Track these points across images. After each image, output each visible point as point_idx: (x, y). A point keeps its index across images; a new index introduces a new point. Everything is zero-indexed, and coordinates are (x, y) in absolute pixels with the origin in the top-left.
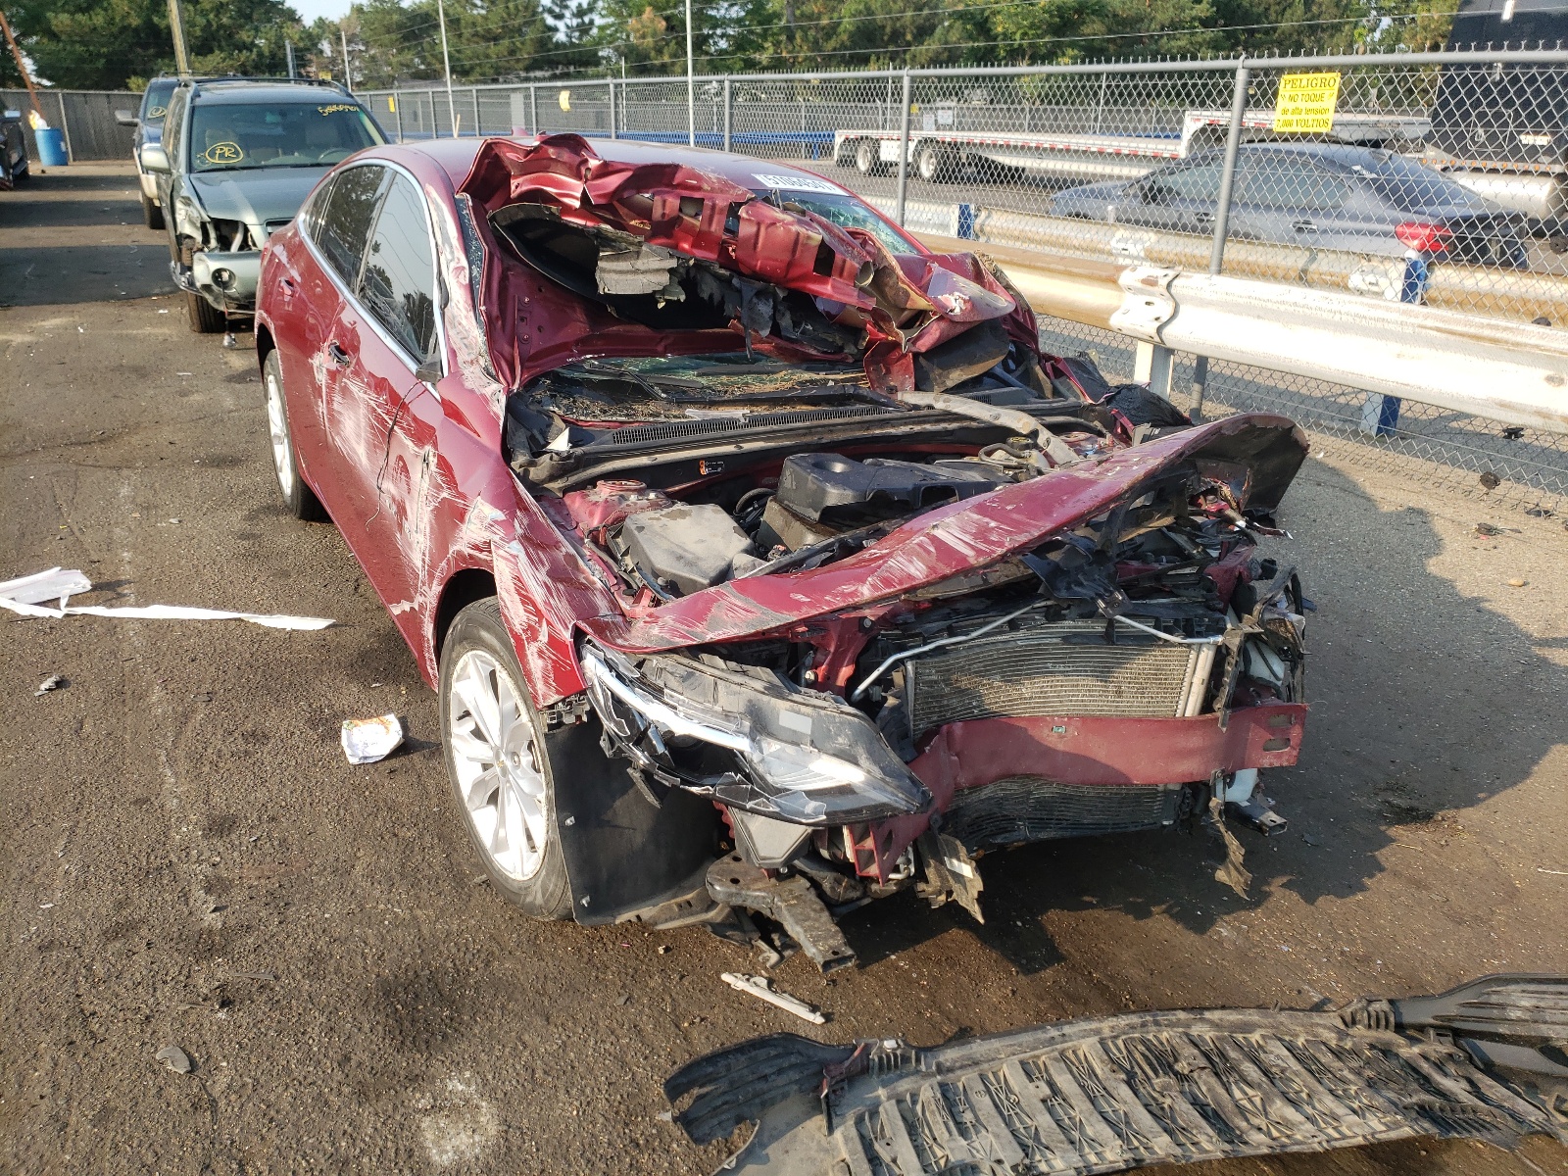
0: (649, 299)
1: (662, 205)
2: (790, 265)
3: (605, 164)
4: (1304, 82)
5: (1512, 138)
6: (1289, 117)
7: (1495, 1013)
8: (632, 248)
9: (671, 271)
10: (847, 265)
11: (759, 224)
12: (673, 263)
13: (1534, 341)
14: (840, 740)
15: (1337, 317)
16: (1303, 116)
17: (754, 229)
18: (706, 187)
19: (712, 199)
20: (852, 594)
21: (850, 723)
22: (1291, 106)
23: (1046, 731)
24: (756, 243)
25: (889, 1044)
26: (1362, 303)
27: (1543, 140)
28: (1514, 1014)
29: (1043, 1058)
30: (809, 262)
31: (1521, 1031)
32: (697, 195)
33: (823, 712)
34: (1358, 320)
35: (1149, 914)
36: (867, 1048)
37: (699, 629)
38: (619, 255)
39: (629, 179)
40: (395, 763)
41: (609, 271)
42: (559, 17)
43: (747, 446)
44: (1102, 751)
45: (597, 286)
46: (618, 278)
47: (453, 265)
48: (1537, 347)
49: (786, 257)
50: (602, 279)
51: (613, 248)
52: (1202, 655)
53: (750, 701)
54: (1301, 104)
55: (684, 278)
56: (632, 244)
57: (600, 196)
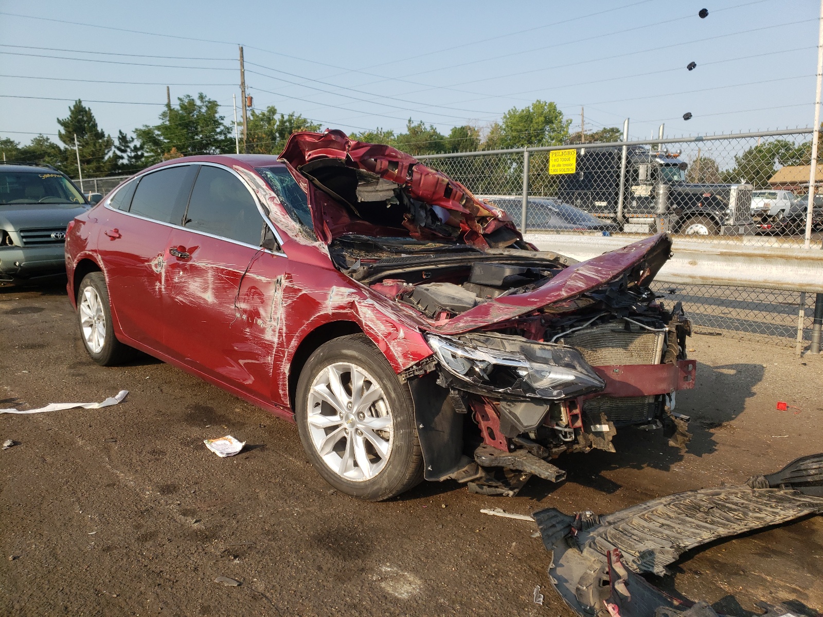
0: (384, 203)
1: (382, 164)
2: (434, 193)
3: (358, 143)
4: (561, 153)
5: (592, 203)
6: (556, 168)
7: (805, 473)
8: (374, 180)
9: (394, 190)
10: (458, 194)
11: (421, 174)
12: (396, 186)
13: (682, 247)
14: (566, 359)
15: (597, 246)
16: (562, 167)
17: (419, 176)
18: (399, 156)
19: (402, 162)
20: (559, 295)
21: (569, 351)
22: (556, 163)
23: (611, 372)
24: (420, 183)
25: (588, 513)
26: (607, 239)
27: (604, 204)
28: (812, 472)
29: (646, 515)
30: (442, 193)
31: (817, 478)
32: (395, 160)
33: (556, 348)
34: (606, 246)
35: (642, 468)
36: (580, 516)
37: (489, 318)
38: (368, 183)
39: (369, 150)
40: (244, 455)
41: (363, 192)
42: (124, 151)
43: (440, 266)
44: (632, 380)
45: (357, 198)
46: (366, 194)
47: (267, 197)
48: (685, 249)
49: (433, 190)
50: (359, 195)
51: (365, 180)
52: (660, 337)
53: (521, 346)
54: (561, 163)
55: (398, 194)
56: (375, 178)
57: (356, 158)
